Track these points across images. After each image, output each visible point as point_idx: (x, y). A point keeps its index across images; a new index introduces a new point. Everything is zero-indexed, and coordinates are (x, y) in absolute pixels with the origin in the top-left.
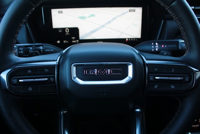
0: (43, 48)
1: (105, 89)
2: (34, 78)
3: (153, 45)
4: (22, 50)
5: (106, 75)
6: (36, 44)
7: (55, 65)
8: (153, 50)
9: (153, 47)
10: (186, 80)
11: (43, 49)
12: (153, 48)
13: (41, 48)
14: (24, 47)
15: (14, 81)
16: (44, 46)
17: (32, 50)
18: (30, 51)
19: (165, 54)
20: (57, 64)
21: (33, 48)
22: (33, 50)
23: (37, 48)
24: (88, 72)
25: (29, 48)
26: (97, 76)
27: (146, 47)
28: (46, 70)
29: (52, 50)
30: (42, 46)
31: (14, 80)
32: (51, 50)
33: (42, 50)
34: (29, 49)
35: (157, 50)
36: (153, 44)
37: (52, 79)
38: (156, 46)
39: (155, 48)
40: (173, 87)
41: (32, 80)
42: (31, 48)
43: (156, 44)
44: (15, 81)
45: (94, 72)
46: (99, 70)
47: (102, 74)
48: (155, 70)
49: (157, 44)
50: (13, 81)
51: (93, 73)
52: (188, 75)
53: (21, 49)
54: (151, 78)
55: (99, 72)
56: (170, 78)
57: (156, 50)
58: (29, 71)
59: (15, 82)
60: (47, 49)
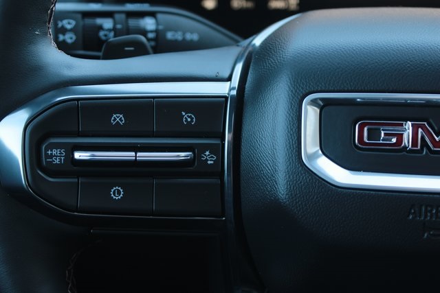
0: (158, 23)
2: (136, 148)
4: (71, 30)
6: (130, 7)
7: (226, 98)
11: (156, 31)
13: (149, 23)
14: (79, 16)
15: (51, 156)
16: (160, 16)
17: (110, 30)
18: (102, 34)
20: (234, 93)
21: (115, 24)
22: (114, 29)
23: (132, 22)
24: (374, 134)
25: (99, 21)
26: (411, 151)
28: (187, 117)
29: (195, 37)
30: (152, 14)
31: (54, 152)
32: (189, 36)
33: (151, 32)
34: (100, 28)
37: (209, 158)
41: (128, 155)
42: (107, 24)
44: (57, 156)
45: (400, 137)
46: (423, 127)
47: (438, 144)
50: (47, 156)
51: (394, 140)
53: (68, 24)
55: (423, 138)
58: (118, 118)
59: (57, 161)
60: (175, 30)
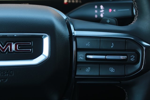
1: (7, 74)
3: (96, 9)
5: (9, 52)
8: (96, 16)
9: (96, 11)
10: (132, 59)
12: (96, 14)
19: (108, 21)
27: (87, 12)
35: (102, 16)
36: (96, 7)
38: (101, 10)
39: (99, 14)
40: (112, 70)
43: (100, 8)
47: (4, 50)
48: (87, 45)
49: (102, 7)
52: (134, 53)
54: (81, 56)
56: (108, 57)
57: (100, 17)
